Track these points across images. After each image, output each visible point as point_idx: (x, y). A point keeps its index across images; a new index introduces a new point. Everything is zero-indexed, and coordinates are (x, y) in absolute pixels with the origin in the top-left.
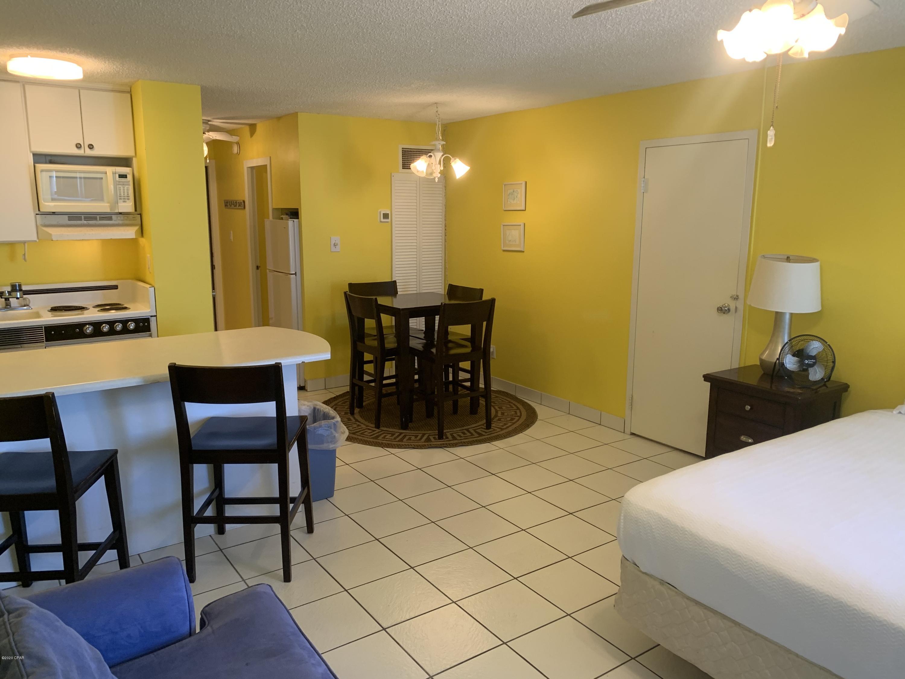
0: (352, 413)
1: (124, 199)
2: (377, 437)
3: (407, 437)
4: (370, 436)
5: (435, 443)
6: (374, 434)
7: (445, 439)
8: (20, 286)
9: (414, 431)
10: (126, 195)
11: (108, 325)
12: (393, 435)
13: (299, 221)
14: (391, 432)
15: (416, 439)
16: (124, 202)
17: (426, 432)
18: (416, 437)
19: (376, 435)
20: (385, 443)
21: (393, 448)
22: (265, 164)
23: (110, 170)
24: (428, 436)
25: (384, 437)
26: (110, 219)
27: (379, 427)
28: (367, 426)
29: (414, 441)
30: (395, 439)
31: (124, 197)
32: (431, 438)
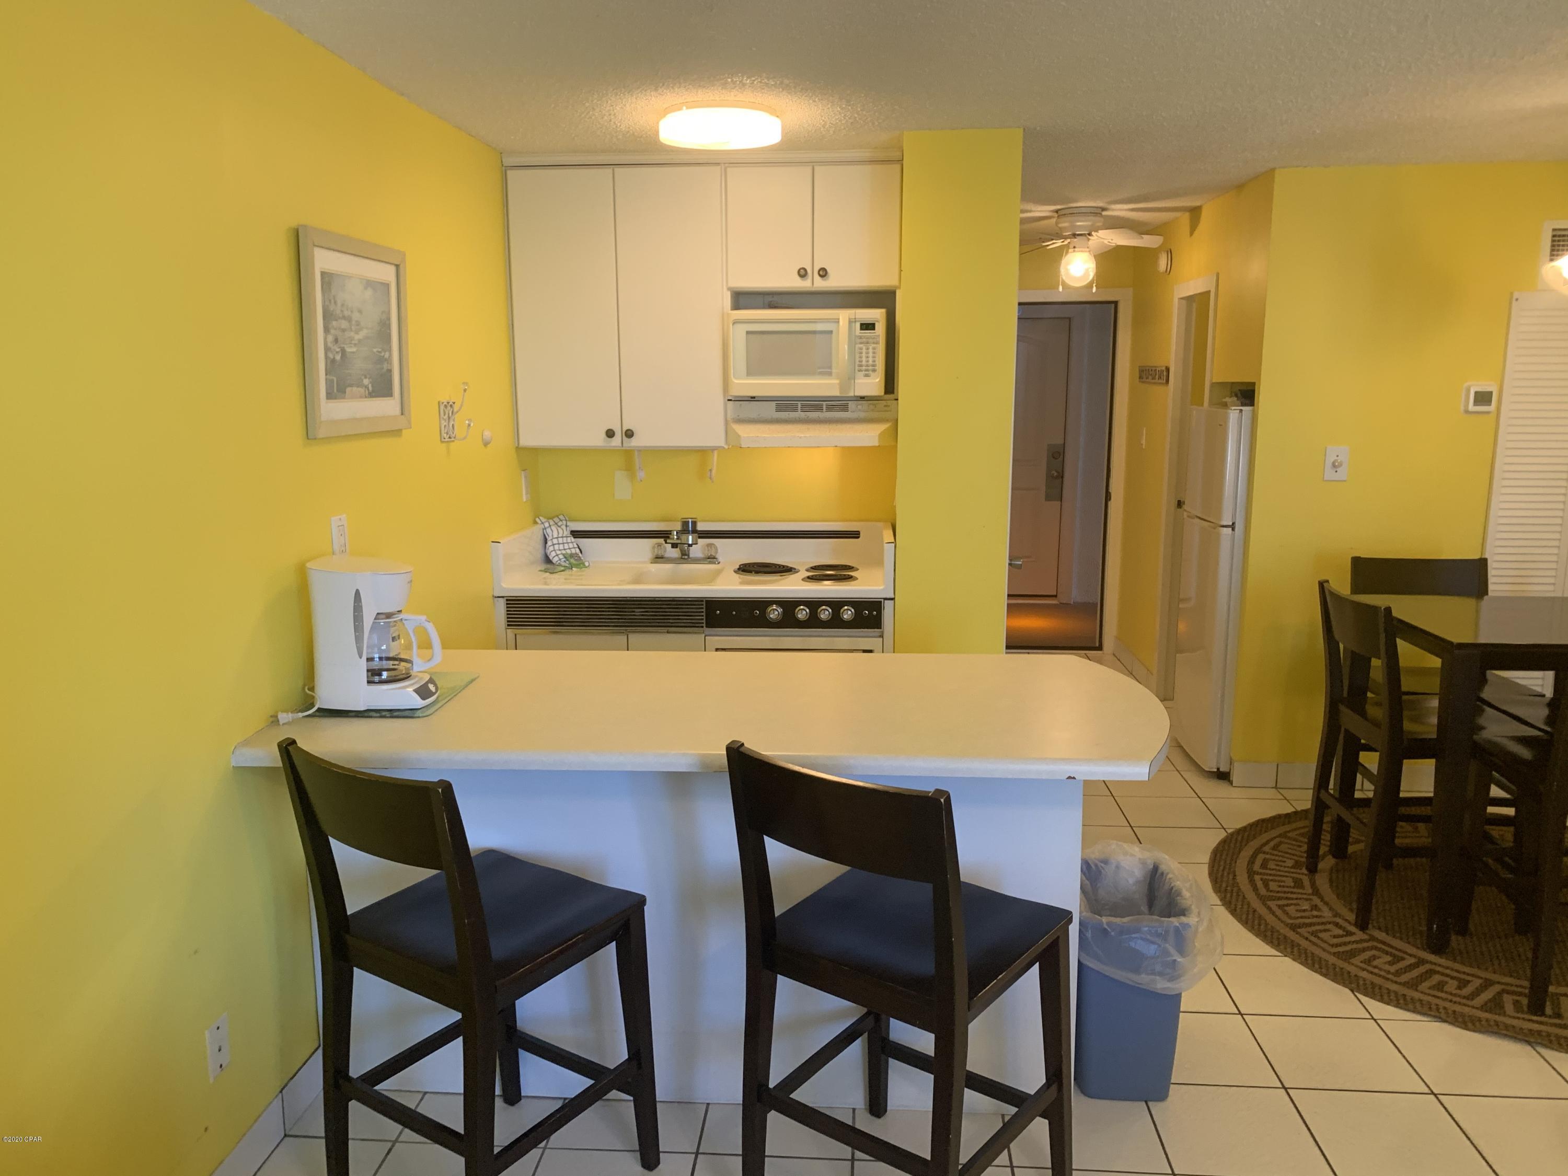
0: (1312, 869)
1: (867, 370)
2: (1349, 956)
3: (1437, 978)
4: (1332, 946)
5: (1515, 1022)
6: (1345, 944)
7: (1550, 1017)
8: (694, 523)
9: (1463, 963)
10: (871, 362)
11: (809, 609)
12: (1397, 959)
13: (1253, 411)
14: (1396, 949)
15: (1458, 992)
16: (867, 376)
17: (1496, 977)
18: (1463, 984)
19: (1348, 948)
20: (1364, 980)
21: (1381, 1000)
22: (1208, 290)
23: (844, 316)
24: (1498, 993)
25: (1368, 961)
26: (845, 408)
27: (1367, 928)
28: (1336, 915)
29: (1450, 997)
30: (1398, 973)
31: (867, 366)
32: (1508, 1000)
